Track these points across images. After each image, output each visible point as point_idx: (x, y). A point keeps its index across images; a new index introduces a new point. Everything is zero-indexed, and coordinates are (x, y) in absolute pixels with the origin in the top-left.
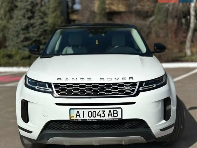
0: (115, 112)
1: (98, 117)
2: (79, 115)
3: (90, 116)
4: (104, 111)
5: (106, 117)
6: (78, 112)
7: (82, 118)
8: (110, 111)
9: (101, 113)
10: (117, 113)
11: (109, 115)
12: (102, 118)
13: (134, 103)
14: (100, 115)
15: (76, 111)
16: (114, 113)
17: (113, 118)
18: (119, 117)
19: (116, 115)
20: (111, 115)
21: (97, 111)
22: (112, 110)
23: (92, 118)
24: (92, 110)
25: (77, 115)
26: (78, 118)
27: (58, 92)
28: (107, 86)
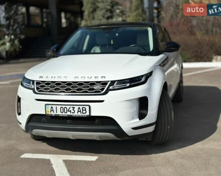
0: (84, 109)
2: (53, 110)
4: (74, 108)
6: (52, 107)
7: (55, 113)
8: (79, 108)
9: (71, 109)
11: (78, 111)
12: (72, 114)
13: (102, 101)
14: (70, 111)
15: (50, 106)
17: (82, 114)
20: (80, 111)
21: (68, 107)
22: (81, 107)
24: (64, 107)
25: (51, 111)
26: (52, 113)
27: (38, 88)
28: (79, 84)
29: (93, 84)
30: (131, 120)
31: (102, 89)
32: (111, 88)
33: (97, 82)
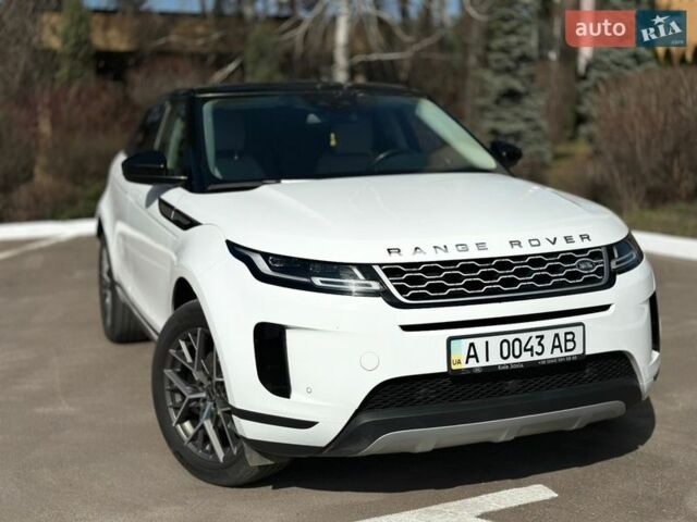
0: (569, 337)
2: (475, 356)
3: (505, 354)
4: (542, 337)
5: (547, 355)
6: (472, 345)
8: (557, 335)
9: (534, 342)
10: (573, 340)
11: (554, 347)
14: (531, 349)
16: (566, 341)
17: (565, 354)
19: (570, 345)
20: (560, 346)
22: (561, 332)
23: (512, 360)
24: (511, 338)
25: (469, 357)
26: (472, 363)
28: (533, 263)
31: (600, 272)
32: (613, 265)
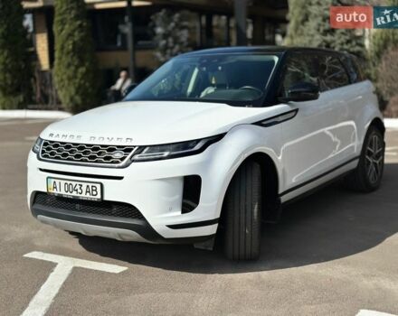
1: (74, 194)
2: (56, 188)
3: (66, 190)
5: (83, 195)
7: (59, 192)
8: (88, 186)
9: (78, 187)
10: (96, 191)
12: (78, 195)
13: (121, 178)
14: (77, 190)
15: (53, 180)
16: (92, 190)
18: (99, 196)
19: (94, 193)
21: (74, 183)
22: (90, 185)
23: (69, 193)
24: (69, 182)
26: (55, 191)
27: (43, 152)
28: (93, 149)
29: (111, 149)
30: (166, 212)
31: (122, 159)
32: (136, 157)
33: (119, 147)
